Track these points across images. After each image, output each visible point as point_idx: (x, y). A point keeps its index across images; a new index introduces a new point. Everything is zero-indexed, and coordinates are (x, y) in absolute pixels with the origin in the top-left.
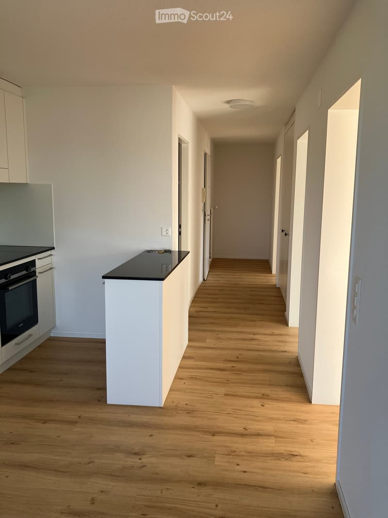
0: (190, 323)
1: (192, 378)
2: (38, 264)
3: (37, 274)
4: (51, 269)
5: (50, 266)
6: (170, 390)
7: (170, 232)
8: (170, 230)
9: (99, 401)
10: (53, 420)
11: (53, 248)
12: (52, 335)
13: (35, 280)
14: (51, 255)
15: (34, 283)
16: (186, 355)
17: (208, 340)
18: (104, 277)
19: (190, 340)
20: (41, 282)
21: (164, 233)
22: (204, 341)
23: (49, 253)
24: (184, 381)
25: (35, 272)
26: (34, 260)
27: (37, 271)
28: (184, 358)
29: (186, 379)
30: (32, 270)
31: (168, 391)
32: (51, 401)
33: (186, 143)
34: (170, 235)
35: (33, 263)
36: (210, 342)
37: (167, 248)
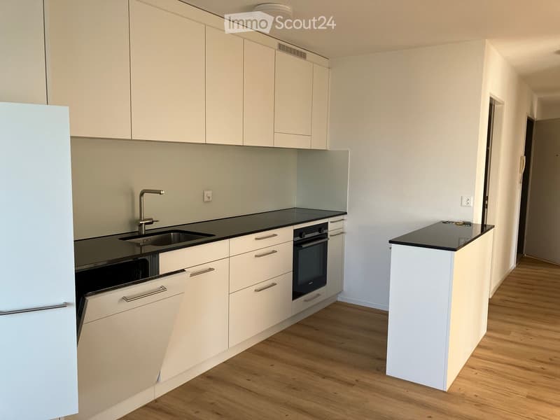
0: (490, 311)
1: (486, 370)
2: (330, 226)
3: (329, 237)
4: (342, 233)
5: (341, 230)
6: (458, 376)
7: (472, 202)
8: (472, 199)
9: (378, 370)
10: (333, 378)
11: (346, 213)
12: (339, 299)
13: (327, 242)
14: (343, 220)
15: (325, 245)
16: (482, 344)
17: (512, 333)
18: (391, 242)
19: (488, 329)
20: (332, 244)
21: (464, 203)
22: (508, 333)
23: (341, 217)
24: (476, 371)
25: (327, 234)
26: (327, 223)
27: (329, 233)
28: (479, 346)
29: (479, 369)
30: (325, 232)
31: (455, 377)
32: (331, 359)
33: (500, 104)
34: (472, 205)
35: (326, 225)
36: (515, 336)
37: (467, 220)
